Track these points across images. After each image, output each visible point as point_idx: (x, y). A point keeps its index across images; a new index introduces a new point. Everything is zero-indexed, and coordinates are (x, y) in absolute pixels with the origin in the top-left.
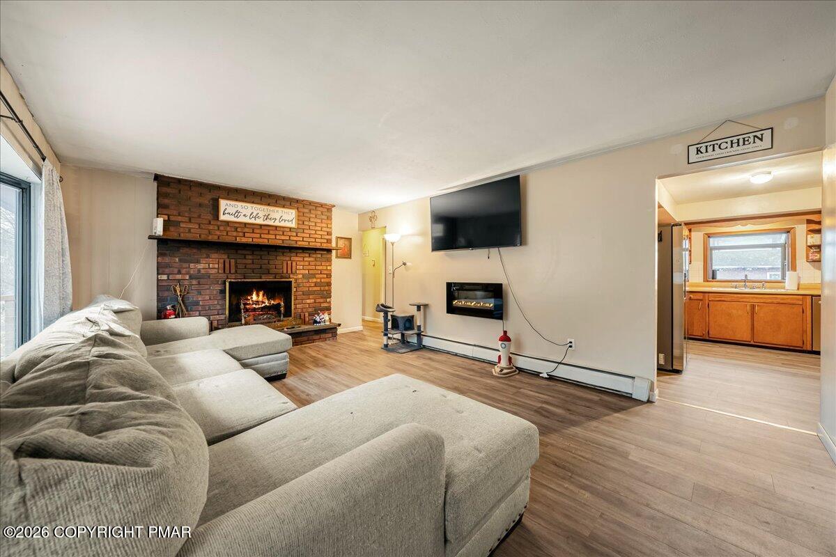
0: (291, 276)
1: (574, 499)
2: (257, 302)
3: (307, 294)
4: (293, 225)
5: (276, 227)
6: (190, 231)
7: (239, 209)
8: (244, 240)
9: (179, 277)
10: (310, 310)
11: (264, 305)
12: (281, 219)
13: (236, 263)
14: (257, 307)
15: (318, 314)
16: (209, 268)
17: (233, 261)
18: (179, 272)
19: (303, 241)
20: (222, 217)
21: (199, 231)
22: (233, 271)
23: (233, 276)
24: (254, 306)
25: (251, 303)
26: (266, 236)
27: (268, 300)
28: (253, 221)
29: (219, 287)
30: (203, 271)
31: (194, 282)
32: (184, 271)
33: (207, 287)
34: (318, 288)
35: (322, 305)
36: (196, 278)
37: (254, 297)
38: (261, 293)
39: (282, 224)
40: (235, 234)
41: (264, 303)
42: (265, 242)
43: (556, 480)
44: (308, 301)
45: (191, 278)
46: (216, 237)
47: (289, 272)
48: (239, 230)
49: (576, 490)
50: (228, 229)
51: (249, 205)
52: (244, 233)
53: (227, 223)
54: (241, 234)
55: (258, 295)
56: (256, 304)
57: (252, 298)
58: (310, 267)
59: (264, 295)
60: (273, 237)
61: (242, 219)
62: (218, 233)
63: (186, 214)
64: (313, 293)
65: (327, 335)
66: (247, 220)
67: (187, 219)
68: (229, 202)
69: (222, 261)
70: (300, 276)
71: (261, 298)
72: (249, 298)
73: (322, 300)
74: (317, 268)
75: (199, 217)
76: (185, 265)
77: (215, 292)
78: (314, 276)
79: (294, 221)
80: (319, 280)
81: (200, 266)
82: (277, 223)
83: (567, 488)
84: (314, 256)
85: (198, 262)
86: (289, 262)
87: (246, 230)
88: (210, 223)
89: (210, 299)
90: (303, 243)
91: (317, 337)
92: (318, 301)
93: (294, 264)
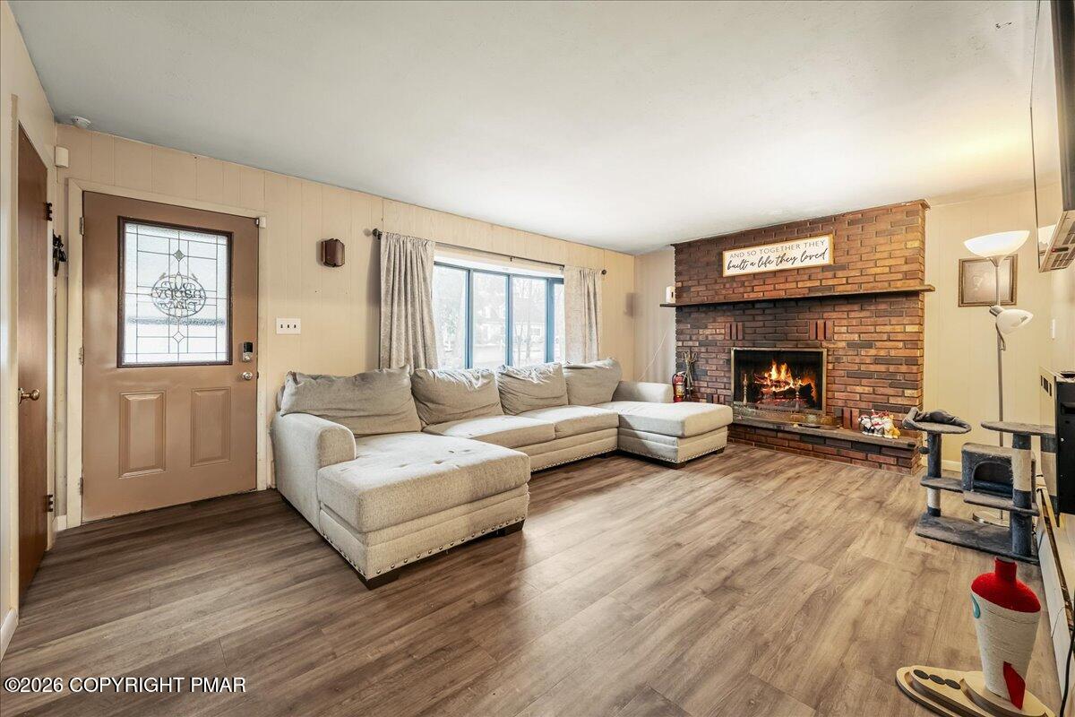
0: (824, 344)
1: (371, 641)
2: (778, 383)
3: (858, 376)
4: (827, 260)
5: (798, 269)
6: (698, 295)
7: (746, 258)
8: (753, 296)
9: (691, 343)
10: (863, 405)
11: (787, 387)
12: (804, 256)
13: (744, 327)
14: (778, 390)
15: (870, 415)
16: (716, 334)
17: (740, 324)
18: (691, 340)
19: (847, 283)
20: (727, 273)
21: (706, 293)
22: (740, 337)
23: (740, 343)
24: (773, 389)
25: (769, 383)
26: (782, 286)
27: (794, 379)
28: (763, 269)
29: (725, 356)
30: (710, 338)
31: (703, 349)
32: (694, 338)
33: (714, 355)
34: (882, 368)
35: (892, 400)
36: (705, 346)
37: (774, 373)
38: (784, 368)
39: (807, 263)
40: (742, 290)
41: (788, 384)
42: (782, 295)
43: (412, 636)
44: (859, 389)
45: (700, 345)
46: (722, 297)
47: (821, 336)
48: (746, 284)
49: (385, 650)
50: (735, 285)
51: (757, 249)
52: (753, 287)
53: (733, 278)
54: (749, 289)
55: (779, 371)
56: (776, 386)
57: (770, 375)
58: (863, 329)
59: (787, 371)
60: (794, 285)
61: (750, 270)
62: (724, 292)
63: (696, 277)
64: (869, 375)
65: (882, 459)
66: (755, 269)
67: (696, 283)
68: (733, 252)
69: (728, 325)
70: (843, 344)
71: (783, 376)
72: (766, 375)
73: (890, 391)
74: (879, 329)
75: (706, 277)
76: (695, 331)
77: (721, 362)
78: (869, 345)
79: (827, 255)
80: (882, 353)
81: (708, 332)
82: (798, 264)
83: (392, 641)
84: (873, 308)
85: (706, 328)
86: (821, 322)
87: (756, 282)
88: (716, 282)
89: (717, 370)
90: (848, 287)
91: (860, 455)
92: (881, 390)
93: (829, 324)
